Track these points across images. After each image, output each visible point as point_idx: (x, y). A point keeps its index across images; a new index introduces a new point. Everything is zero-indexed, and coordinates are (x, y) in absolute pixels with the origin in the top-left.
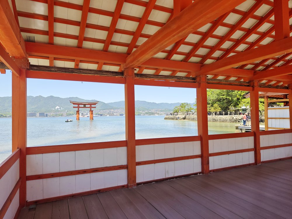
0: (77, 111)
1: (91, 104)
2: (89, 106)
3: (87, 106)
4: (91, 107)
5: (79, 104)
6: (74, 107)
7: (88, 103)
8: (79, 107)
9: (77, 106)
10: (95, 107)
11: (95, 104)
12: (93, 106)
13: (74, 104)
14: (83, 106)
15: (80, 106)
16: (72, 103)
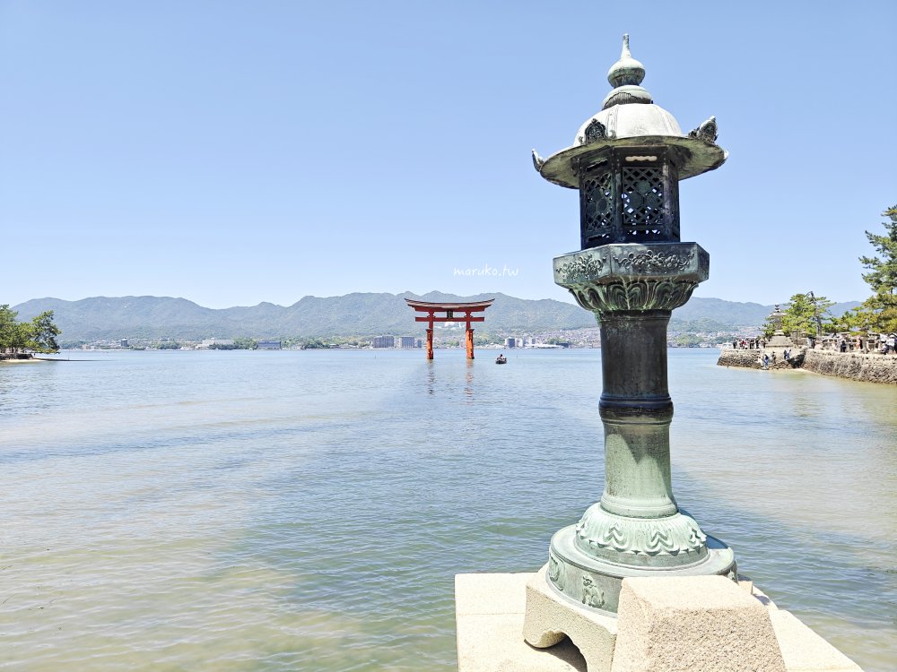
0: (427, 330)
1: (468, 310)
2: (463, 314)
3: (455, 315)
4: (468, 319)
5: (432, 310)
6: (418, 319)
7: (458, 307)
8: (432, 320)
9: (426, 314)
10: (482, 319)
11: (482, 308)
12: (474, 314)
13: (418, 308)
14: (444, 315)
15: (437, 315)
16: (413, 306)
